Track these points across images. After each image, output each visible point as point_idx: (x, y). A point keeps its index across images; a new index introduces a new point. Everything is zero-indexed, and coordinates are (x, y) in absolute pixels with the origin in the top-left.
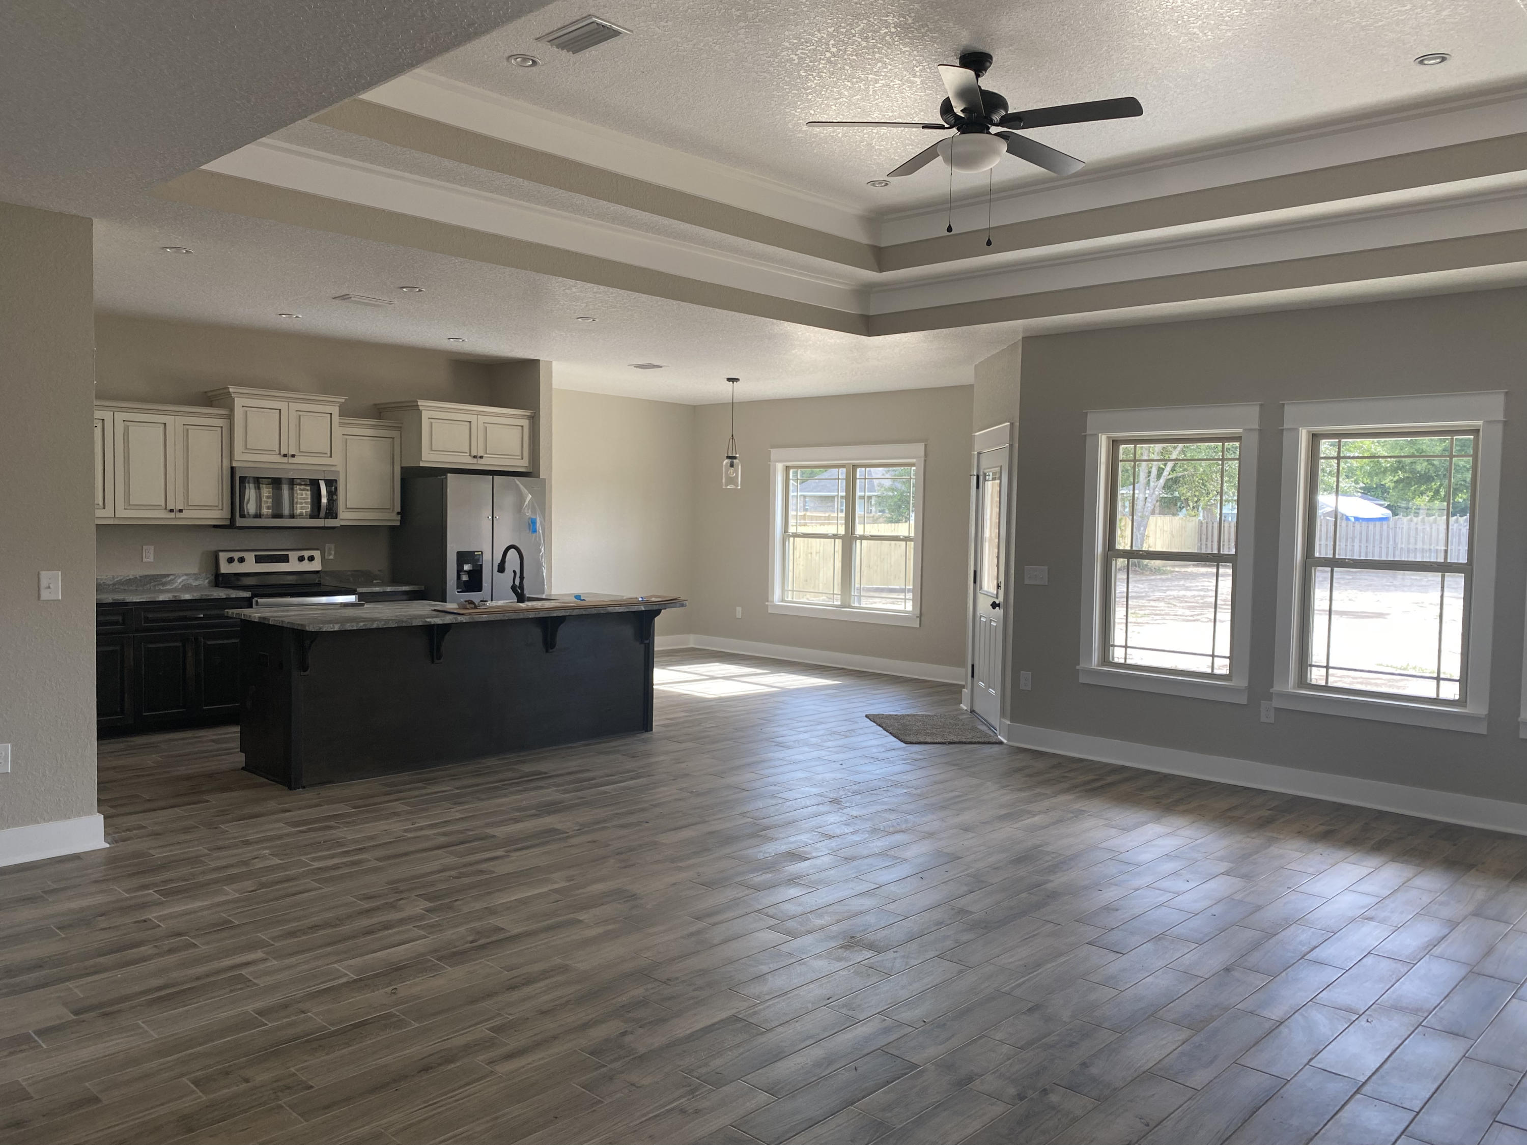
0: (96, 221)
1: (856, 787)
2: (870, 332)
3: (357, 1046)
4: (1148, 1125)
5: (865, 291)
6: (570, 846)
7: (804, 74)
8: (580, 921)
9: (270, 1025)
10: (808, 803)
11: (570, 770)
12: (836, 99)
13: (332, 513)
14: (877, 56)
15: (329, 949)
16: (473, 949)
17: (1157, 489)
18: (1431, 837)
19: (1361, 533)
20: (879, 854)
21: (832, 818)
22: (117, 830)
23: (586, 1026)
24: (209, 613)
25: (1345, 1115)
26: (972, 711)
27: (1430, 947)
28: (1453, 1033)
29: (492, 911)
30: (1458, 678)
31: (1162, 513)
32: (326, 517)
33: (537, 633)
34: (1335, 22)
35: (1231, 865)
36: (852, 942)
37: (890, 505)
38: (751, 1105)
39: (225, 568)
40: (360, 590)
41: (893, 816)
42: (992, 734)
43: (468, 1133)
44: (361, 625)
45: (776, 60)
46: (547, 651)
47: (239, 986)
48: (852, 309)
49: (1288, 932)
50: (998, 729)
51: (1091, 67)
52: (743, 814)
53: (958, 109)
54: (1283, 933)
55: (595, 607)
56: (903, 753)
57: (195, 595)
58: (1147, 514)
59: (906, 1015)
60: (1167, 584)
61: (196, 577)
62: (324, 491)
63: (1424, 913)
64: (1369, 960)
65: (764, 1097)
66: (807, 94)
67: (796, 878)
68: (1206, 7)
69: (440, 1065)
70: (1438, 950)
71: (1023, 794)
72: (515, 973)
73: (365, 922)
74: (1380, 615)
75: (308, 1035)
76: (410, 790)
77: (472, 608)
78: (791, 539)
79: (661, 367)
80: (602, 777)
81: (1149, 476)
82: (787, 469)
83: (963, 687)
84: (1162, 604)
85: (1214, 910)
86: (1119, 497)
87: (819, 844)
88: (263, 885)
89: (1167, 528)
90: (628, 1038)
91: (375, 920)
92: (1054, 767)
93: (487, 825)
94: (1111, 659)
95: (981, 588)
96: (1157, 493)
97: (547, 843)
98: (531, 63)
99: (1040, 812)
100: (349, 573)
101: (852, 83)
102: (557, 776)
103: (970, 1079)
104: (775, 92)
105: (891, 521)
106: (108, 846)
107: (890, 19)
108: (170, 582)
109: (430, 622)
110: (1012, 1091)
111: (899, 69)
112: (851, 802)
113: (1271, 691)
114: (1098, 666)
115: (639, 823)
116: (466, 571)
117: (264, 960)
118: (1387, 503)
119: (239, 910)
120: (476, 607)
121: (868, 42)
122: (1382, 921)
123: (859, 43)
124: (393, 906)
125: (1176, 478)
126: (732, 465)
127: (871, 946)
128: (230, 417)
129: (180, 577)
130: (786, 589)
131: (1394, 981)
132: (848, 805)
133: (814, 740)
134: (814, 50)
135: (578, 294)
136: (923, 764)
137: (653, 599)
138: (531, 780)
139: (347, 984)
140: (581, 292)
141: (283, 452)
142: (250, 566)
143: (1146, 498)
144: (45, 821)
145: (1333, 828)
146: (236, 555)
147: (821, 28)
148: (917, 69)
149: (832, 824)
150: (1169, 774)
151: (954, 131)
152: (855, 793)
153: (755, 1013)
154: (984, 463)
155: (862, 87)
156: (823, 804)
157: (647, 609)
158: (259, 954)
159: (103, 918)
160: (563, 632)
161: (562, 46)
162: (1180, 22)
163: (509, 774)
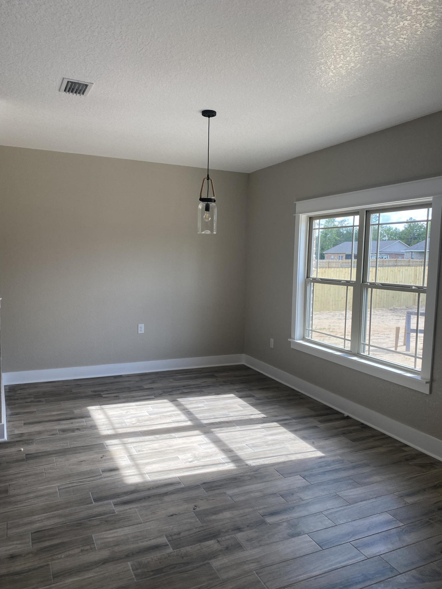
78: (312, 284)
82: (311, 219)
130: (307, 328)
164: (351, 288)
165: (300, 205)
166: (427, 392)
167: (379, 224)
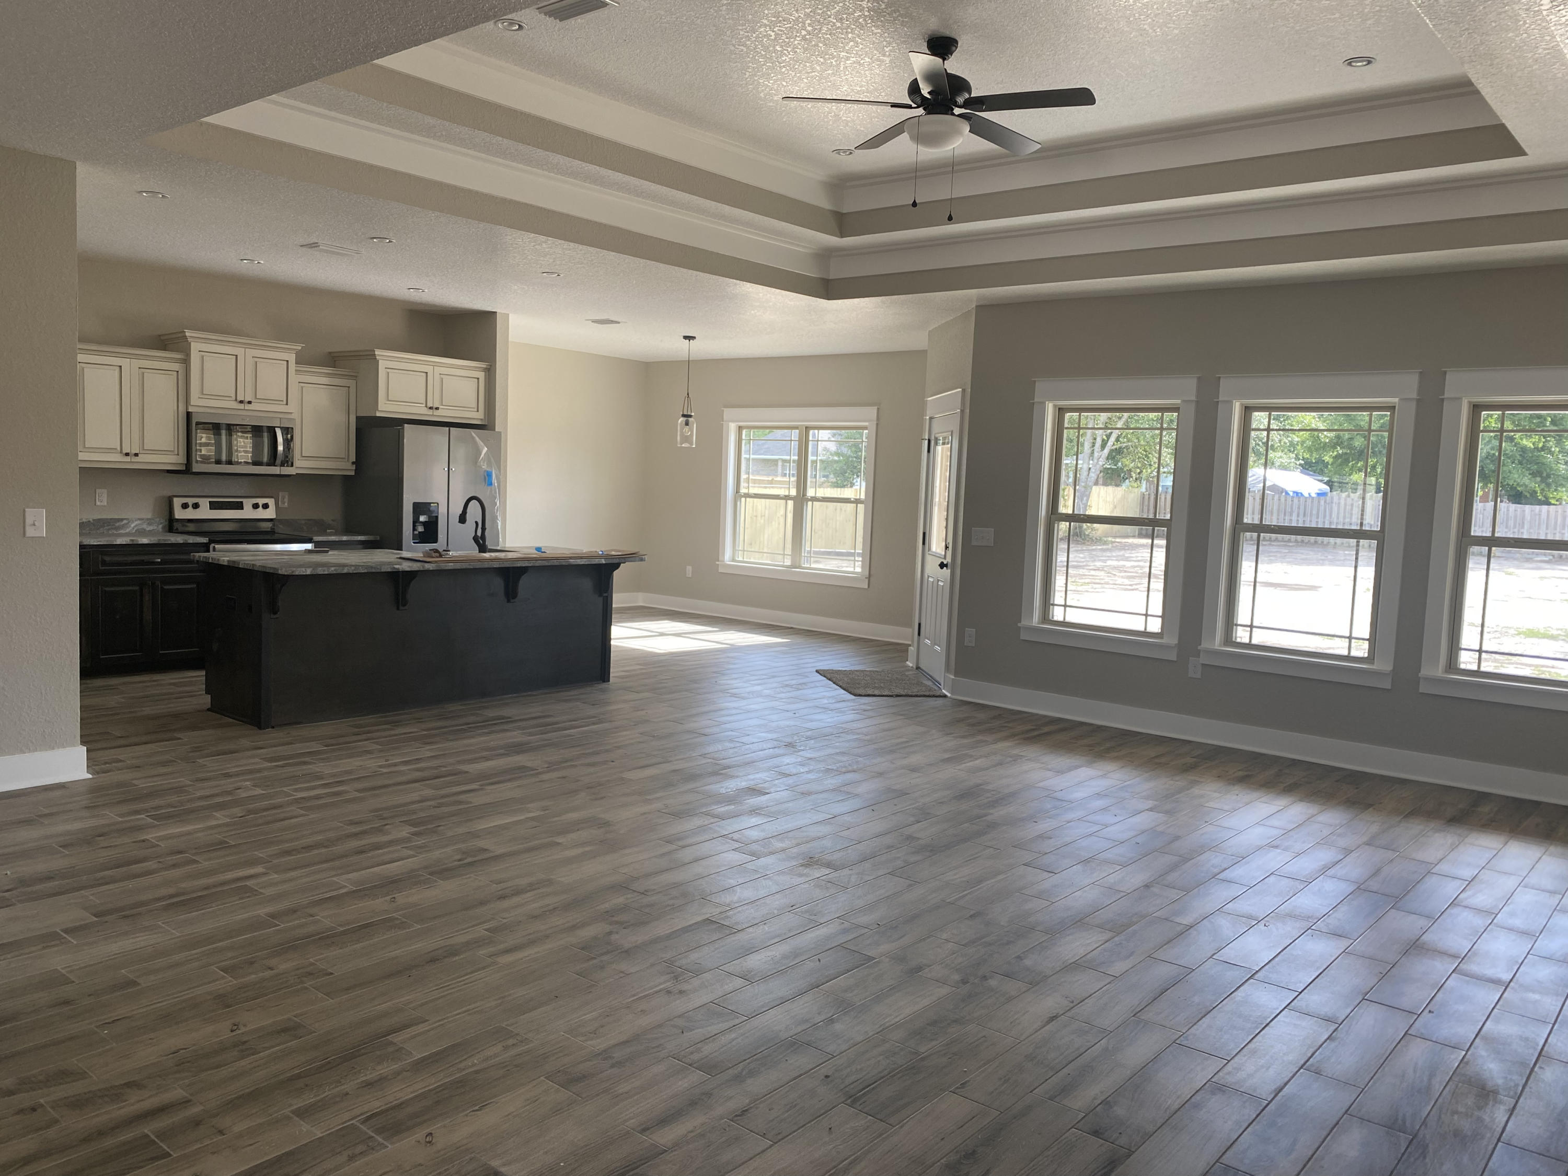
0: (79, 165)
1: (809, 733)
2: (829, 297)
3: (368, 942)
4: (1073, 1002)
5: (825, 255)
6: (540, 781)
7: (779, 49)
8: (559, 844)
9: (283, 926)
10: (765, 747)
11: (534, 715)
12: (808, 73)
13: (287, 461)
14: (850, 36)
15: (325, 865)
16: (460, 866)
17: (1101, 458)
18: (1337, 781)
19: (1299, 508)
20: (834, 790)
21: (787, 760)
22: (96, 763)
23: (574, 928)
24: (166, 557)
25: (1240, 994)
26: (918, 668)
27: (1324, 870)
28: (1337, 934)
29: (475, 835)
30: (1368, 637)
31: (1105, 484)
32: (282, 465)
33: (498, 584)
34: (1272, 25)
35: (1156, 803)
36: (811, 862)
37: (836, 469)
38: (729, 987)
39: (179, 514)
40: (316, 539)
41: (845, 759)
42: (936, 688)
43: (479, 1009)
44: (332, 570)
45: (754, 35)
46: (508, 601)
47: (248, 895)
48: (812, 272)
49: (1202, 857)
50: (942, 684)
51: (1050, 55)
52: (704, 756)
53: (925, 90)
54: (1198, 858)
55: (557, 559)
56: (852, 704)
57: (152, 539)
58: (1090, 484)
59: (864, 919)
60: (1108, 554)
61: (150, 522)
62: (280, 439)
63: (1324, 842)
64: (1272, 878)
65: (739, 982)
66: (780, 67)
67: (757, 809)
68: (1155, 7)
69: (445, 957)
70: (1331, 872)
71: (965, 741)
72: (503, 885)
73: (354, 844)
74: (1313, 588)
75: (319, 934)
76: (378, 731)
77: (437, 557)
78: (743, 499)
79: (619, 323)
80: (564, 722)
81: (1093, 446)
82: (740, 429)
83: (910, 645)
84: (1102, 573)
85: (1139, 840)
86: (1063, 467)
87: (777, 781)
88: (250, 812)
89: (1110, 498)
90: (614, 937)
91: (363, 842)
92: (994, 718)
93: (459, 762)
94: (1050, 618)
95: (929, 549)
96: (1101, 463)
97: (520, 778)
98: (517, 27)
99: (981, 757)
100: (303, 522)
101: (825, 59)
102: (521, 720)
103: (919, 969)
104: (750, 64)
105: (836, 485)
106: (90, 776)
107: (864, 4)
108: (123, 527)
109: (398, 569)
110: (956, 977)
111: (870, 48)
112: (806, 747)
113: (1199, 648)
114: (1038, 624)
115: (605, 762)
116: (421, 522)
117: (265, 874)
118: (1326, 479)
119: (233, 833)
120: (441, 556)
121: (842, 23)
122: (1286, 849)
123: (834, 23)
124: (379, 830)
125: (1120, 448)
126: (687, 424)
127: (828, 865)
128: (186, 362)
129: (133, 522)
130: (737, 548)
131: (1291, 895)
132: (802, 748)
133: (767, 692)
134: (790, 28)
135: (547, 250)
136: (870, 714)
137: (613, 553)
138: (495, 724)
139: (347, 894)
140: (551, 248)
141: (239, 399)
142: (205, 512)
143: (1090, 469)
144: (30, 751)
145: (1250, 773)
146: (191, 501)
147: (799, 8)
148: (887, 49)
149: (788, 764)
150: (1102, 726)
151: (921, 111)
152: (809, 738)
153: (727, 917)
154: (936, 428)
155: (834, 63)
156: (779, 747)
157: (608, 562)
158: (259, 869)
159: (102, 838)
160: (525, 583)
161: (550, 14)
162: (1131, 19)
163: (472, 719)
164: (791, 503)
165: (728, 413)
166: (866, 587)
167: (818, 441)
